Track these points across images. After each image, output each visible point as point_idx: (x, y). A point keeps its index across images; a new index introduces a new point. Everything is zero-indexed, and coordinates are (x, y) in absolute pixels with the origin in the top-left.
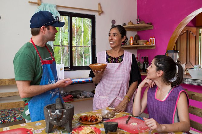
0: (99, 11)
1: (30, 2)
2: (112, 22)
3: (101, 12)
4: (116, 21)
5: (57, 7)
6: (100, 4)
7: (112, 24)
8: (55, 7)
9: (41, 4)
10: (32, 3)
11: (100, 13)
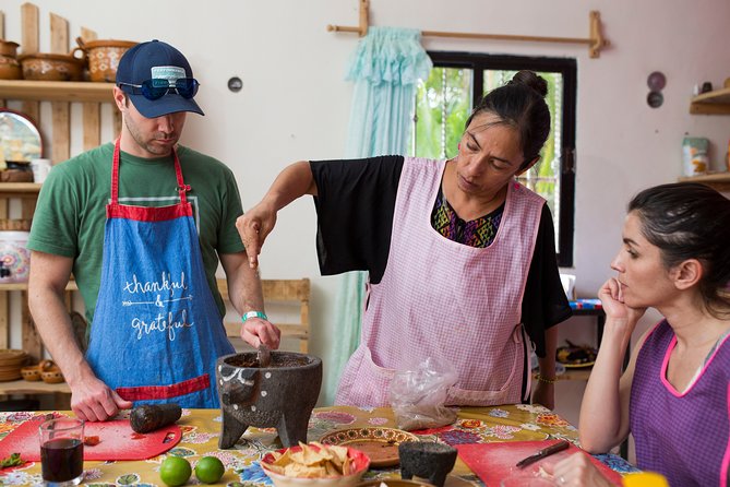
0: (591, 43)
1: (331, 29)
2: (650, 82)
3: (601, 45)
4: (666, 75)
5: (425, 36)
6: (595, 15)
7: (647, 91)
8: (416, 37)
9: (367, 32)
10: (338, 29)
11: (596, 47)
